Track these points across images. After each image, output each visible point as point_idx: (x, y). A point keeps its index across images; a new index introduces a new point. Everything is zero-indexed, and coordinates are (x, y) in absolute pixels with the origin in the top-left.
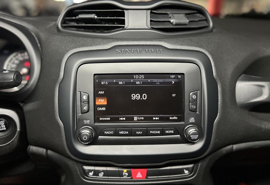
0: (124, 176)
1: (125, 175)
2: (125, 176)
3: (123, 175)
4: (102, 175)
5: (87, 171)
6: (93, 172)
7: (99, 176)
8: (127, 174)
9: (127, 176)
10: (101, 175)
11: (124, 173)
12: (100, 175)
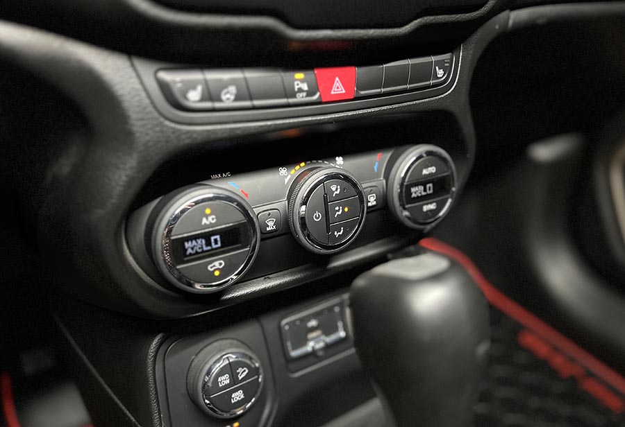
0: (298, 95)
1: (300, 90)
2: (301, 95)
3: (296, 90)
4: (232, 97)
5: (179, 85)
6: (200, 88)
7: (220, 100)
8: (305, 87)
9: (305, 94)
10: (228, 96)
11: (296, 83)
12: (224, 97)
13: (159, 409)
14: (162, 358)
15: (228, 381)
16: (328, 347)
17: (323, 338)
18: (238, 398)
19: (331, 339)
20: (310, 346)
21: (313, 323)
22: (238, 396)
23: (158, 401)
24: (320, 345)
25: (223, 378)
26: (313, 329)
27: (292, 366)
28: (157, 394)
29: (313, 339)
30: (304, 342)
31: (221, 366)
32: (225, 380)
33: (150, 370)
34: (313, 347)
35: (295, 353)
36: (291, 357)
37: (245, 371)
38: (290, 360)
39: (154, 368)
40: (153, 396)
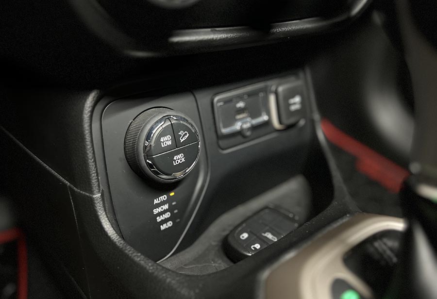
13: (97, 170)
14: (99, 117)
15: (170, 143)
16: (254, 128)
17: (249, 119)
18: (179, 161)
19: (256, 121)
20: (237, 126)
21: (241, 105)
22: (179, 158)
23: (95, 161)
24: (247, 126)
25: (166, 138)
26: (241, 111)
27: (222, 143)
28: (94, 153)
29: (240, 120)
30: (233, 121)
31: (163, 126)
32: (167, 141)
33: (86, 126)
34: (241, 126)
35: (225, 131)
36: (221, 133)
37: (186, 134)
38: (220, 137)
39: (91, 125)
40: (90, 155)
